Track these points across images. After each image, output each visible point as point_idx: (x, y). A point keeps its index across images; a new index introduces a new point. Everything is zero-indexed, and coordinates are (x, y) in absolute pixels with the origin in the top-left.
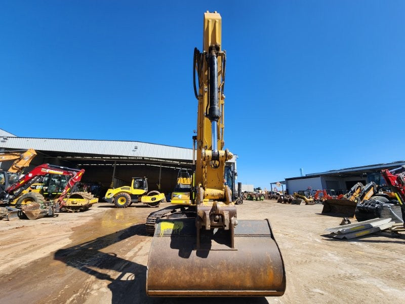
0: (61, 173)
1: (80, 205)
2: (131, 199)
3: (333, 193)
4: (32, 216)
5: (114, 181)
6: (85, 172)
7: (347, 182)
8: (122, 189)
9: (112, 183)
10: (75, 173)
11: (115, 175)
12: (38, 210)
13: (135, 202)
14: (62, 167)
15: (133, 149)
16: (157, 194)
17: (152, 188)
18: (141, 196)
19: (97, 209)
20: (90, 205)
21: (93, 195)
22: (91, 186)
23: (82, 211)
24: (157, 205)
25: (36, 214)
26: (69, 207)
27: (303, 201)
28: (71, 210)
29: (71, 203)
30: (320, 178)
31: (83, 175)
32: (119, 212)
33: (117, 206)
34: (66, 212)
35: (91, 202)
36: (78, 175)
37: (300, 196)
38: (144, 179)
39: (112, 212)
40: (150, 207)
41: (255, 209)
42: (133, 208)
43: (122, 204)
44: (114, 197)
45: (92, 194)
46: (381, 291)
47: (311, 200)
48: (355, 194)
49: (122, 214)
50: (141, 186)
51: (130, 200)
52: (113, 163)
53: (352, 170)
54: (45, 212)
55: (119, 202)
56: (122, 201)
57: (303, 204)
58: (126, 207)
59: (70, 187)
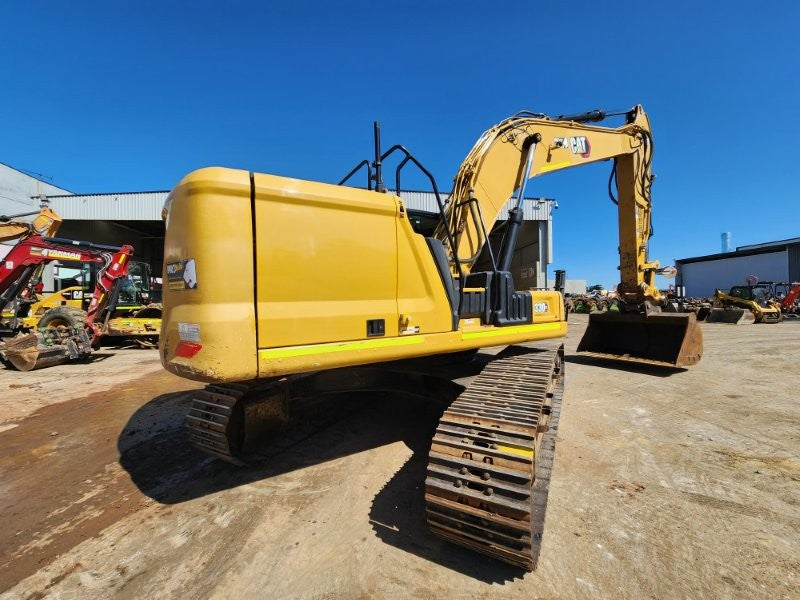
4: (23, 362)
6: (132, 253)
10: (109, 257)
12: (33, 348)
14: (77, 243)
25: (30, 357)
27: (747, 312)
28: (149, 345)
37: (736, 300)
47: (773, 309)
54: (59, 352)
57: (745, 321)
59: (103, 291)
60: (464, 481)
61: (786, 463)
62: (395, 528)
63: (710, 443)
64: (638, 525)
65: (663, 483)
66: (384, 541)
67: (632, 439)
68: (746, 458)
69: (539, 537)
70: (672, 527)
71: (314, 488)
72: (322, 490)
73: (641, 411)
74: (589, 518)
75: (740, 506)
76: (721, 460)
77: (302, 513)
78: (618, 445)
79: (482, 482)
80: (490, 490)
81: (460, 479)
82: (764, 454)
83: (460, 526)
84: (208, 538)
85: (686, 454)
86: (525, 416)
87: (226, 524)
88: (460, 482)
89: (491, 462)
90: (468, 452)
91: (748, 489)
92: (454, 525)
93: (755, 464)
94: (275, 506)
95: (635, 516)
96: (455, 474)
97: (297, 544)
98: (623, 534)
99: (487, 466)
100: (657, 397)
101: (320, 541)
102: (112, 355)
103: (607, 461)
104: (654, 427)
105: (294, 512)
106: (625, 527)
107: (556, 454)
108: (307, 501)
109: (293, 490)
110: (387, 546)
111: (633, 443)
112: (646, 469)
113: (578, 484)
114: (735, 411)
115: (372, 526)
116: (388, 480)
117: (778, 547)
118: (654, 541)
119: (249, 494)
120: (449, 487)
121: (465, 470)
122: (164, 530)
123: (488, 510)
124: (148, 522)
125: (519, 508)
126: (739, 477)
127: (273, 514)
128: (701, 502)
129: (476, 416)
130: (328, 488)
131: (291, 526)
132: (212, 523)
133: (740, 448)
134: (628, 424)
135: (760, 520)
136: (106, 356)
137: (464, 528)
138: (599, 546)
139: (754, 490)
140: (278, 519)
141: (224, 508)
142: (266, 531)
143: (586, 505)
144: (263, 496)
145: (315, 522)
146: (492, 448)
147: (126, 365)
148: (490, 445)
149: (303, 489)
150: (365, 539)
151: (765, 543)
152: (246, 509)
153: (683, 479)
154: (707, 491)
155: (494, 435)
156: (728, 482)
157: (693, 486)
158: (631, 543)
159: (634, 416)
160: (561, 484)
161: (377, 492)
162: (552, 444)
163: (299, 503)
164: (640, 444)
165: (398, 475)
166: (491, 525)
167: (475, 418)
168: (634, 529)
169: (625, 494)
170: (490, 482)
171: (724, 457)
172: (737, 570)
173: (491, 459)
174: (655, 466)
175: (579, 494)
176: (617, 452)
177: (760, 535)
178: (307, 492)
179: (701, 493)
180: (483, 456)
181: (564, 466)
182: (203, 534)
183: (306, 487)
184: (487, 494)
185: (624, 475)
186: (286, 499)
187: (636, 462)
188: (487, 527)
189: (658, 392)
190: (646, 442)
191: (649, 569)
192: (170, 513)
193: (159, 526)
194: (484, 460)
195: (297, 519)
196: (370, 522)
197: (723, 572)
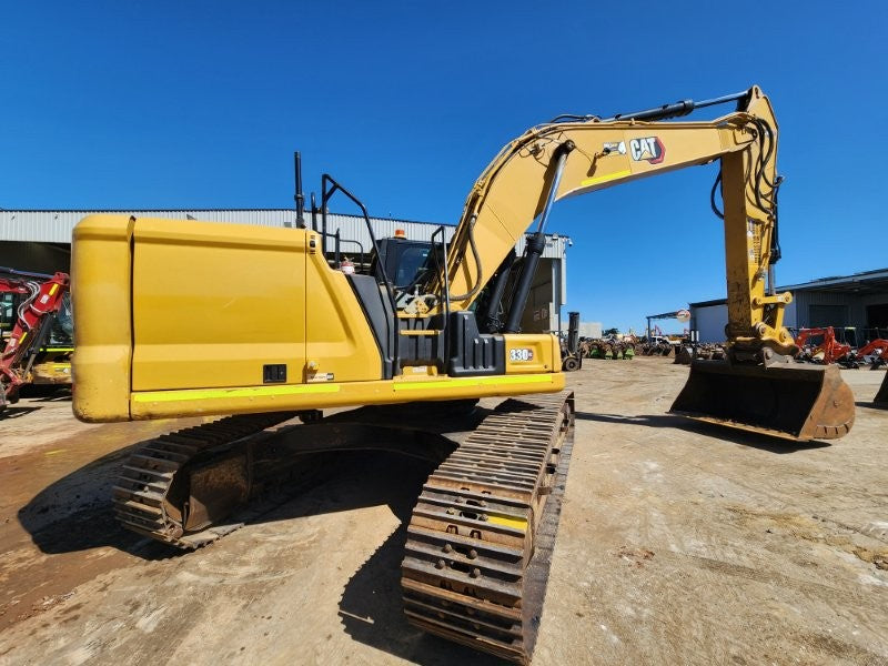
7: (870, 309)
10: (36, 288)
41: (621, 384)
59: (25, 329)
60: (447, 561)
61: (797, 520)
62: (370, 621)
63: (720, 498)
64: (647, 599)
65: (674, 548)
66: (354, 638)
67: (642, 498)
68: (758, 515)
69: (536, 621)
70: (681, 599)
71: (275, 573)
72: (285, 574)
73: (653, 466)
74: (594, 594)
75: (752, 571)
76: (733, 519)
77: (255, 607)
78: (628, 505)
79: (468, 561)
80: (477, 571)
81: (444, 559)
82: (776, 510)
83: (442, 616)
84: (124, 650)
85: (698, 514)
86: (522, 479)
87: (150, 629)
88: (443, 562)
89: (480, 537)
90: (453, 526)
91: (760, 551)
92: (435, 615)
93: (766, 522)
94: (221, 599)
95: (642, 589)
96: (437, 553)
97: (243, 649)
98: (629, 611)
99: (474, 542)
100: (669, 450)
101: (274, 643)
102: (39, 408)
103: (616, 524)
104: (665, 483)
105: (245, 606)
106: (633, 602)
107: (561, 518)
108: (264, 591)
109: (248, 577)
110: (358, 644)
111: (642, 503)
112: (657, 532)
113: (583, 553)
114: (746, 464)
115: (341, 619)
116: (368, 558)
117: (790, 618)
118: (661, 619)
119: (189, 585)
120: (430, 569)
121: (449, 547)
122: (62, 643)
123: (474, 595)
124: (42, 633)
125: (509, 592)
126: (749, 538)
127: (217, 610)
128: (711, 568)
129: (466, 480)
130: (293, 572)
131: (237, 624)
132: (133, 628)
133: (751, 505)
134: (639, 480)
135: (772, 585)
136: (29, 410)
137: (448, 619)
138: (603, 627)
139: (766, 551)
140: (221, 619)
141: (152, 606)
142: (204, 634)
143: (591, 578)
144: (207, 586)
145: (269, 618)
146: (480, 519)
147: (55, 421)
148: (479, 515)
149: (261, 574)
150: (330, 637)
151: (776, 613)
152: (182, 606)
153: (694, 542)
154: (717, 555)
155: (483, 503)
156: (739, 543)
157: (705, 550)
158: (638, 621)
159: (646, 471)
160: (565, 553)
161: (352, 574)
162: (558, 507)
163: (252, 595)
164: (650, 503)
165: (380, 551)
166: (478, 614)
167: (464, 483)
168: (641, 604)
169: (633, 562)
170: (477, 561)
171: (735, 515)
172: (748, 647)
173: (479, 533)
174: (666, 528)
175: (584, 564)
176: (626, 513)
177: (772, 604)
178: (265, 578)
179: (713, 557)
180: (470, 530)
181: (570, 533)
182: (118, 643)
183: (265, 572)
184: (473, 576)
185: (633, 540)
186: (236, 590)
187: (646, 524)
188: (472, 617)
189: (670, 445)
190: (657, 501)
191: (656, 651)
192: (76, 618)
193: (56, 637)
194: (472, 535)
195: (247, 616)
196: (340, 614)
197: (734, 651)
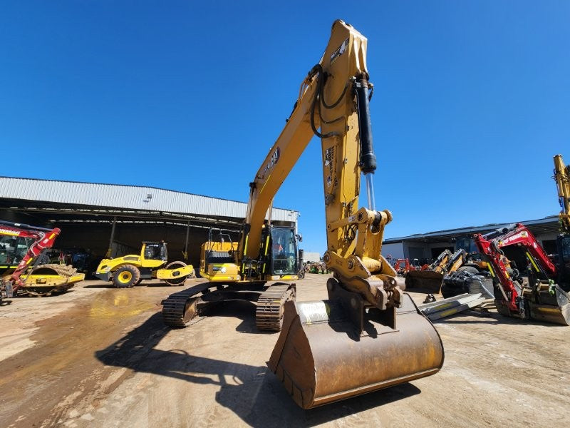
0: (16, 234)
1: (52, 284)
2: (141, 274)
3: (416, 263)
5: (113, 247)
6: (61, 234)
7: (432, 249)
8: (125, 259)
9: (110, 250)
10: (42, 234)
11: (115, 238)
13: (146, 279)
14: (19, 225)
15: (145, 198)
16: (181, 266)
17: (174, 258)
18: (156, 269)
19: (82, 291)
20: (71, 285)
21: (76, 269)
22: (72, 254)
23: (54, 294)
24: (182, 283)
26: (31, 289)
28: (37, 294)
29: (34, 282)
30: (401, 244)
31: (57, 238)
32: (120, 295)
33: (116, 286)
34: (27, 296)
35: (71, 280)
36: (47, 237)
38: (161, 244)
39: (108, 294)
40: (170, 286)
42: (143, 287)
43: (126, 281)
44: (112, 271)
45: (73, 267)
46: (469, 385)
48: (441, 264)
49: (124, 297)
50: (157, 255)
51: (139, 275)
52: (111, 218)
53: (439, 234)
55: (121, 279)
56: (126, 277)
58: (132, 287)
59: (32, 256)
80: (271, 310)
83: (264, 321)
88: (264, 310)
90: (266, 303)
99: (271, 306)
120: (262, 312)
